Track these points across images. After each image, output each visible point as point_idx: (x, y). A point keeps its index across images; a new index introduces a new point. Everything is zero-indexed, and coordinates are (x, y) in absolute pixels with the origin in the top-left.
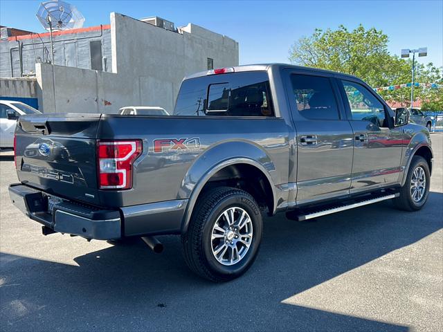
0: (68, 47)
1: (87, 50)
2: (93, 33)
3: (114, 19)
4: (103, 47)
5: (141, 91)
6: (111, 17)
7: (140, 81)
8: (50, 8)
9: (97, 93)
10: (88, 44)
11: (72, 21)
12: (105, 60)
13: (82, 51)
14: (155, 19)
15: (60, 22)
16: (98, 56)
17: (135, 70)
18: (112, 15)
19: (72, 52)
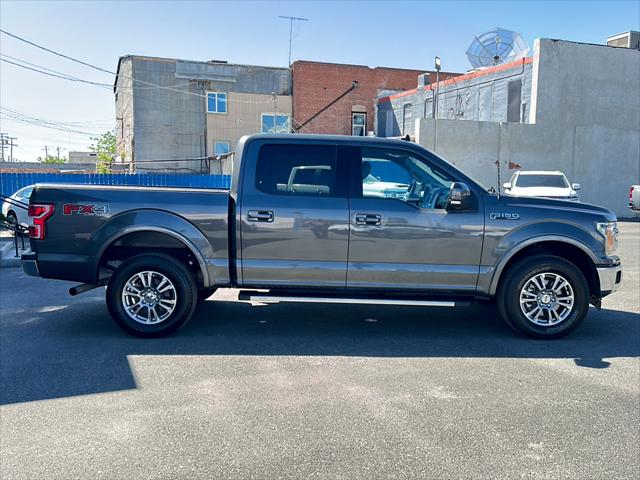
0: (484, 92)
1: (504, 94)
2: (513, 70)
3: (538, 48)
4: (523, 87)
5: (576, 147)
6: (535, 44)
7: (575, 132)
8: (485, 41)
9: (499, 151)
10: (506, 87)
11: (512, 53)
12: (524, 105)
13: (498, 96)
14: (629, 34)
15: (497, 58)
16: (516, 100)
17: (568, 118)
18: (537, 41)
19: (488, 98)
